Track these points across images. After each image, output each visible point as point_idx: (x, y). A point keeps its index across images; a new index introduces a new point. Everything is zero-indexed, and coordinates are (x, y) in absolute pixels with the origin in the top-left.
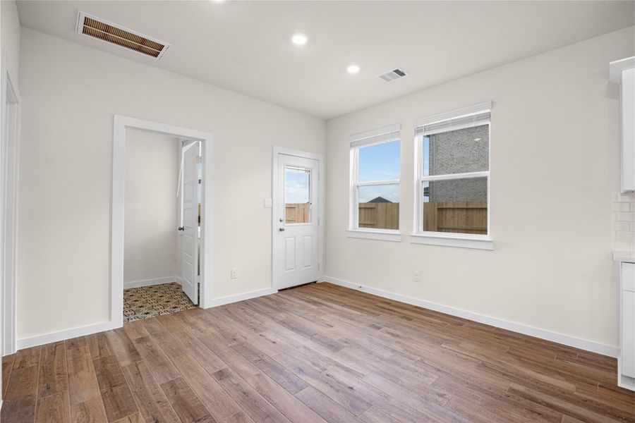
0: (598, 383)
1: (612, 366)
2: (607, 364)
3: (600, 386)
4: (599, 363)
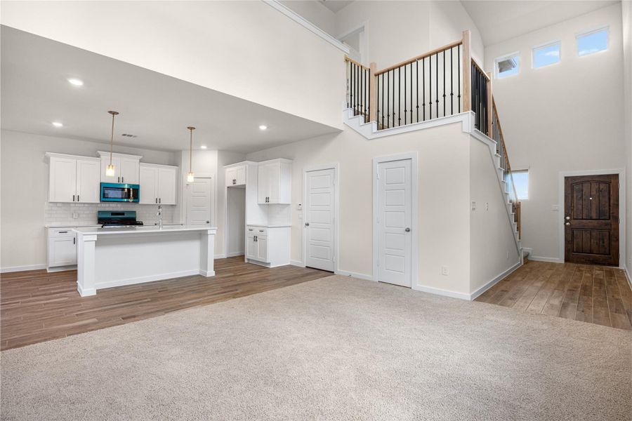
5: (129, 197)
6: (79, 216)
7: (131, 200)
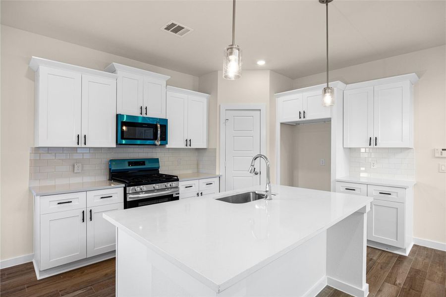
0: (26, 286)
1: (30, 268)
2: (27, 269)
3: (27, 287)
4: (22, 271)
5: (155, 138)
6: (82, 170)
7: (158, 143)
